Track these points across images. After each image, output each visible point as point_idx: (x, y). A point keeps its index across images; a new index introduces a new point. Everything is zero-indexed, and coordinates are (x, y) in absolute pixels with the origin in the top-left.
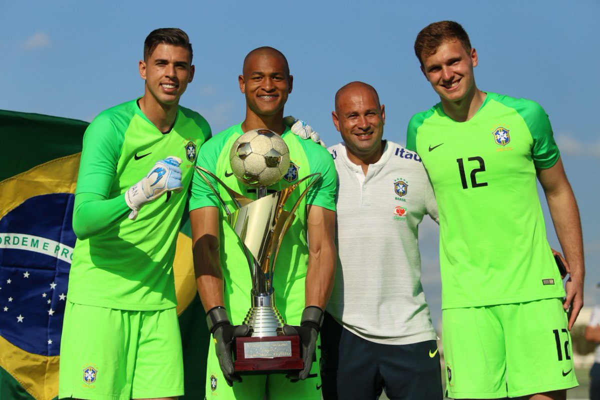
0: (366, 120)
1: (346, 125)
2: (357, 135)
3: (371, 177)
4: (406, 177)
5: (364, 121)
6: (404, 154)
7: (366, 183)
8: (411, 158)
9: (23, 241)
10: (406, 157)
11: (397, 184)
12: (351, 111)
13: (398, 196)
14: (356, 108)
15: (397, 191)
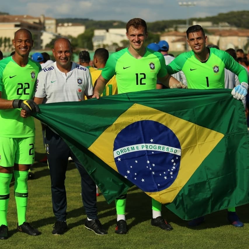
0: (65, 54)
1: (57, 55)
2: (61, 60)
3: (68, 77)
4: (81, 77)
5: (64, 55)
6: (79, 68)
7: (67, 79)
8: (82, 69)
9: (128, 150)
10: (80, 69)
11: (78, 80)
12: (60, 50)
13: (79, 85)
14: (61, 49)
15: (78, 83)
